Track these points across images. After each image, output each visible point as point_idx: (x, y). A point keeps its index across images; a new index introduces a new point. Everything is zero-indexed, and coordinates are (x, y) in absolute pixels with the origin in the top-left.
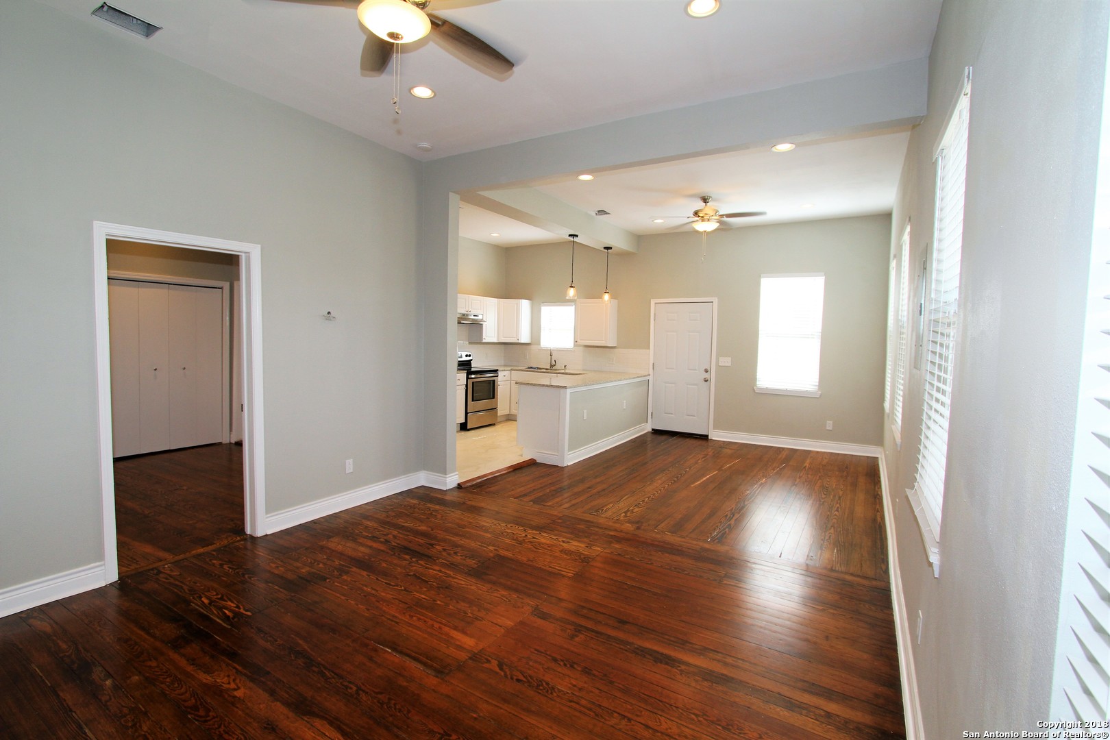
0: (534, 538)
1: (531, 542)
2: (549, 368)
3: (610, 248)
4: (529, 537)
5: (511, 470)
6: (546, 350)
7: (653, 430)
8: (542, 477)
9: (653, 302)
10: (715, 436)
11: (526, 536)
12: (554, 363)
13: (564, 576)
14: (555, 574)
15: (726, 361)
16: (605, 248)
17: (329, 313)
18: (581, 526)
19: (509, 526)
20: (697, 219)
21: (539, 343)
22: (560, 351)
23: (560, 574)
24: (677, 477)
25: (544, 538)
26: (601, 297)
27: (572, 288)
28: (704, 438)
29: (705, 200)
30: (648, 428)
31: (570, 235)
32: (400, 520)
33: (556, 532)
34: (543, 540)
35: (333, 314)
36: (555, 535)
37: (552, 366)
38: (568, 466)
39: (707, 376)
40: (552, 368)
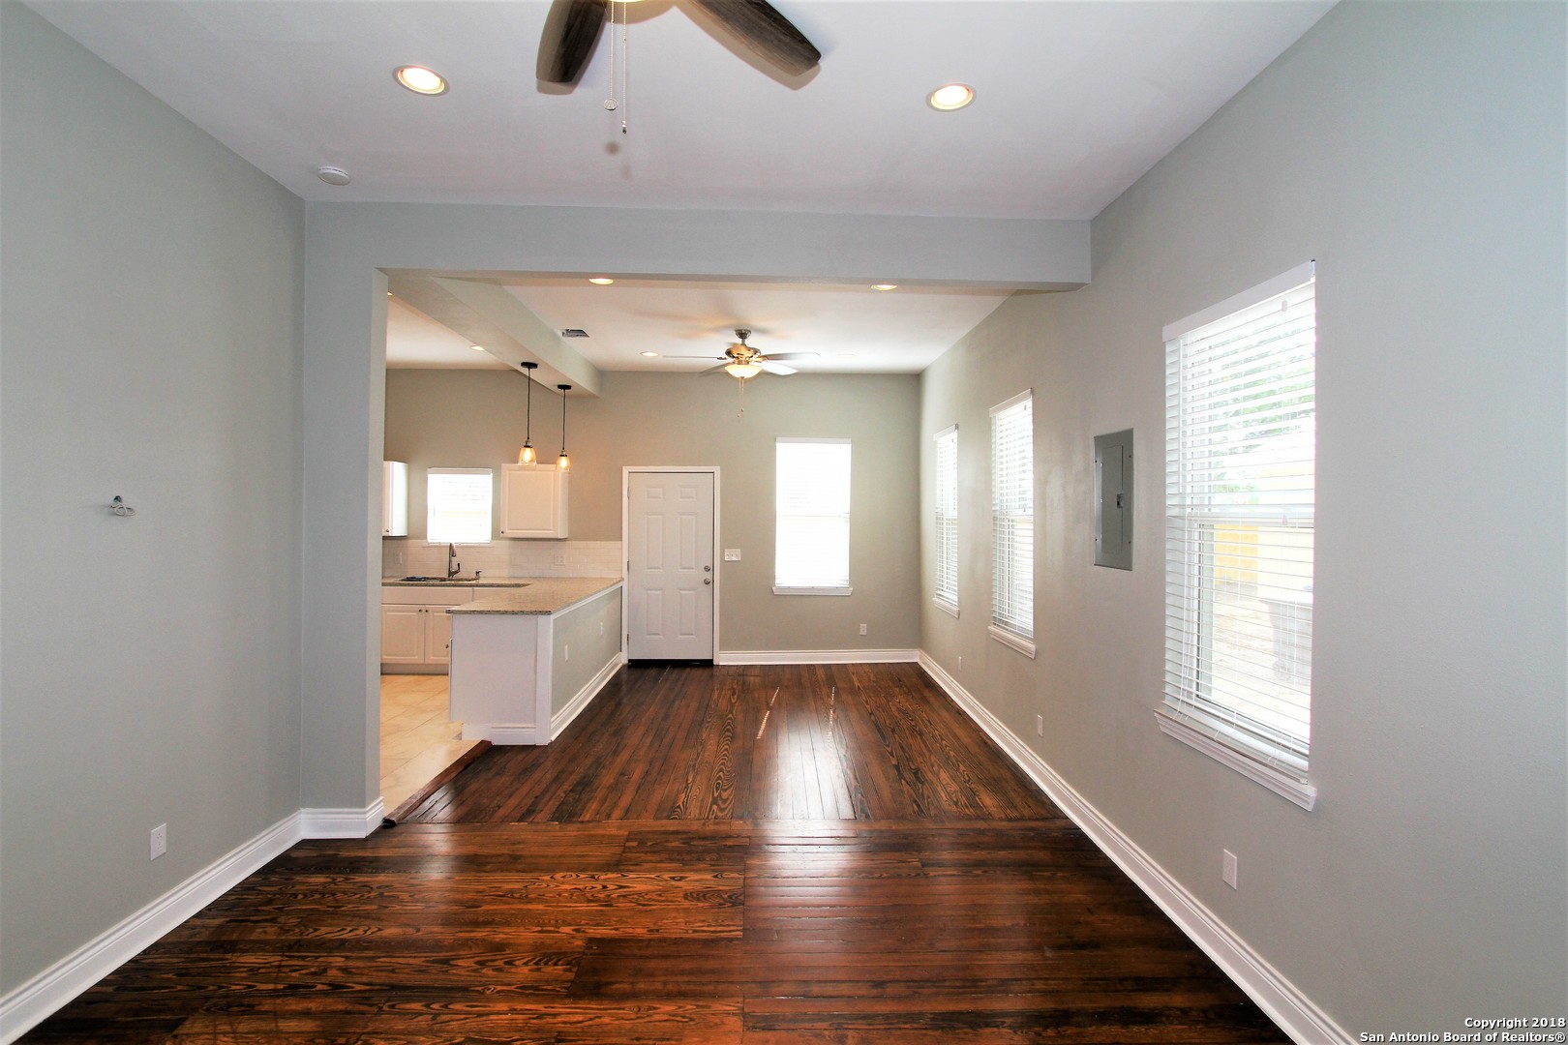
0: (621, 887)
1: (625, 896)
2: (446, 576)
3: (569, 387)
4: (611, 887)
5: (460, 769)
6: (439, 547)
7: (630, 661)
8: (526, 770)
9: (626, 470)
10: (724, 659)
11: (605, 887)
12: (455, 568)
13: (731, 940)
14: (712, 941)
15: (733, 555)
16: (560, 387)
17: (117, 498)
18: (673, 844)
19: (558, 876)
20: (732, 360)
21: (423, 534)
22: (467, 548)
23: (723, 939)
24: (728, 730)
25: (640, 882)
26: (554, 462)
27: (528, 450)
28: (708, 664)
29: (742, 335)
30: (623, 659)
31: (524, 364)
32: (323, 930)
33: (646, 865)
34: (639, 887)
35: (125, 503)
36: (650, 871)
37: (451, 574)
38: (552, 743)
39: (708, 576)
40: (451, 577)
